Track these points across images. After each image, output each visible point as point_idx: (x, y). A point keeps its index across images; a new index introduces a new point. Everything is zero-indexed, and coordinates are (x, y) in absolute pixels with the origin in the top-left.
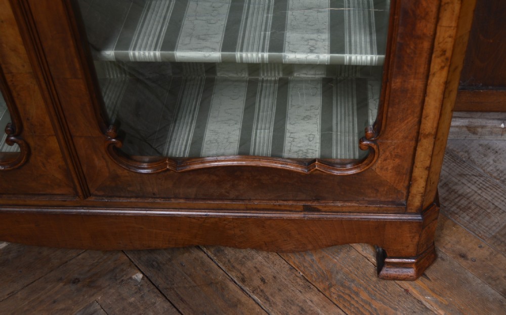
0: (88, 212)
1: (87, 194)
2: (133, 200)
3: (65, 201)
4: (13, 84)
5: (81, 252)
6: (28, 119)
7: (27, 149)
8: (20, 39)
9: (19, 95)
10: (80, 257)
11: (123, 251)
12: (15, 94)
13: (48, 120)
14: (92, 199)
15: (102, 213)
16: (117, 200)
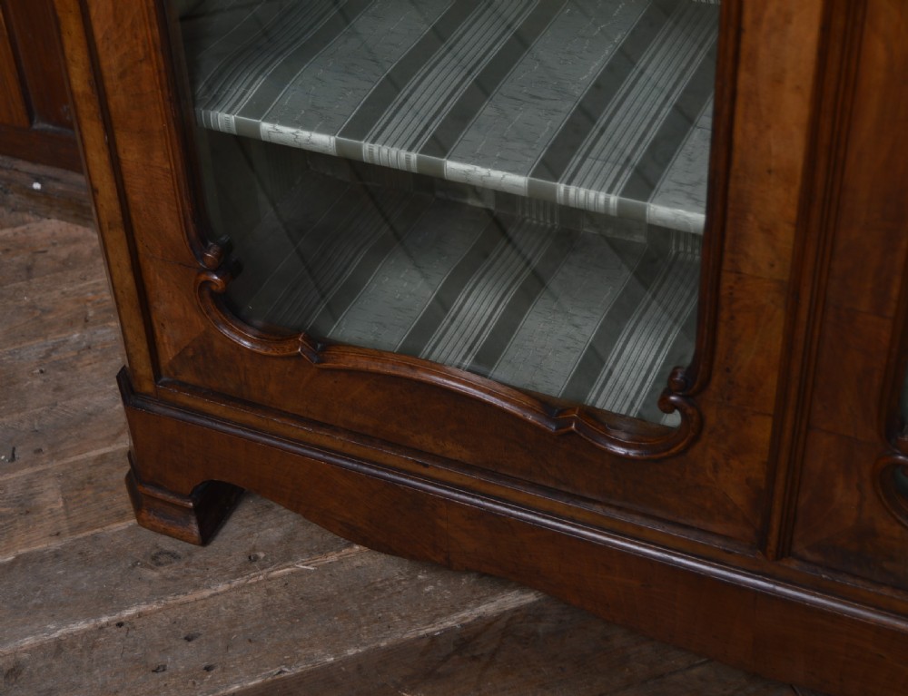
0: (773, 591)
1: (784, 551)
2: (886, 591)
3: (729, 553)
4: (731, 294)
5: (697, 662)
6: (728, 370)
7: (694, 428)
8: (792, 213)
9: (732, 318)
10: (695, 672)
11: (791, 686)
12: (724, 315)
13: (772, 381)
14: (794, 565)
15: (786, 595)
16: (850, 582)
